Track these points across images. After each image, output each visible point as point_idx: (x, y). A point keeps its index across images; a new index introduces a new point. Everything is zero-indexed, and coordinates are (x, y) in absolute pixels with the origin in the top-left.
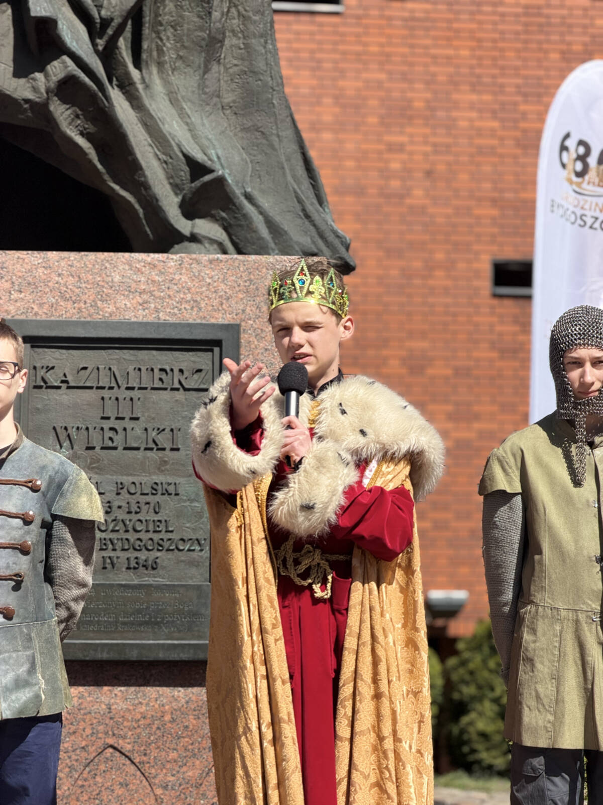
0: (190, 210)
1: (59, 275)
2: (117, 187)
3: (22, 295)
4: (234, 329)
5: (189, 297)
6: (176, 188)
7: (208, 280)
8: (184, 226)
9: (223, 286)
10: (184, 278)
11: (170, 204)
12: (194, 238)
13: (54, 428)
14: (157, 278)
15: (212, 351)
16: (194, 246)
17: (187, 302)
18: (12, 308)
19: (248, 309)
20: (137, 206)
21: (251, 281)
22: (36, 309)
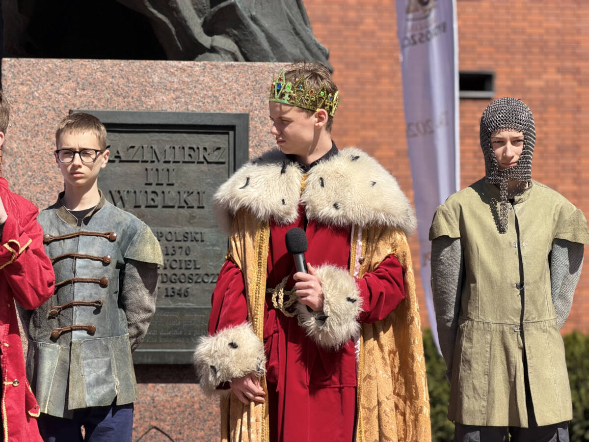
0: (210, 29)
1: (113, 77)
2: (155, 12)
3: (85, 92)
4: (244, 118)
5: (210, 93)
6: (199, 12)
7: (225, 81)
8: (205, 40)
9: (235, 85)
10: (207, 79)
11: (195, 24)
12: (213, 50)
13: (110, 192)
14: (186, 79)
15: (228, 134)
16: (213, 55)
17: (209, 97)
18: (78, 102)
19: (255, 102)
20: (170, 26)
21: (256, 81)
22: (95, 102)
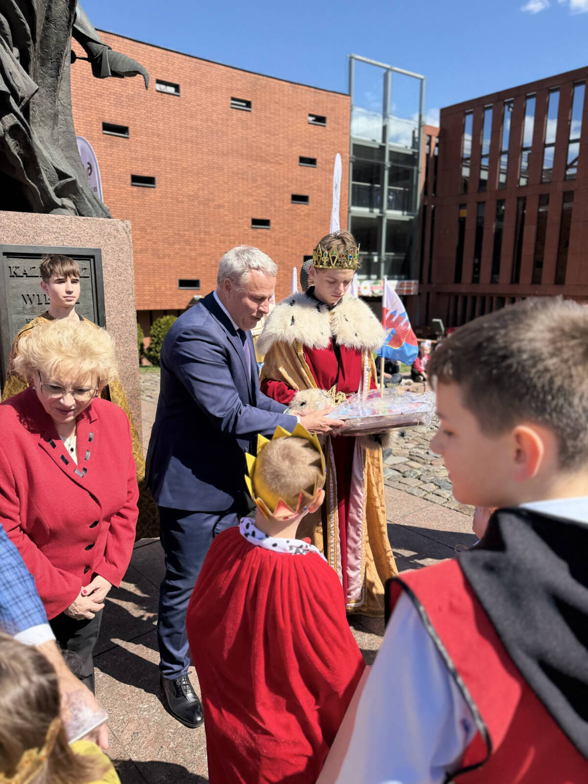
0: (60, 193)
1: (15, 223)
2: (30, 181)
4: (98, 251)
5: (76, 235)
6: (53, 183)
8: (58, 201)
9: (90, 231)
11: (51, 191)
12: (63, 207)
13: (22, 295)
16: (64, 210)
17: (76, 238)
19: (101, 242)
20: (38, 190)
22: (5, 239)
